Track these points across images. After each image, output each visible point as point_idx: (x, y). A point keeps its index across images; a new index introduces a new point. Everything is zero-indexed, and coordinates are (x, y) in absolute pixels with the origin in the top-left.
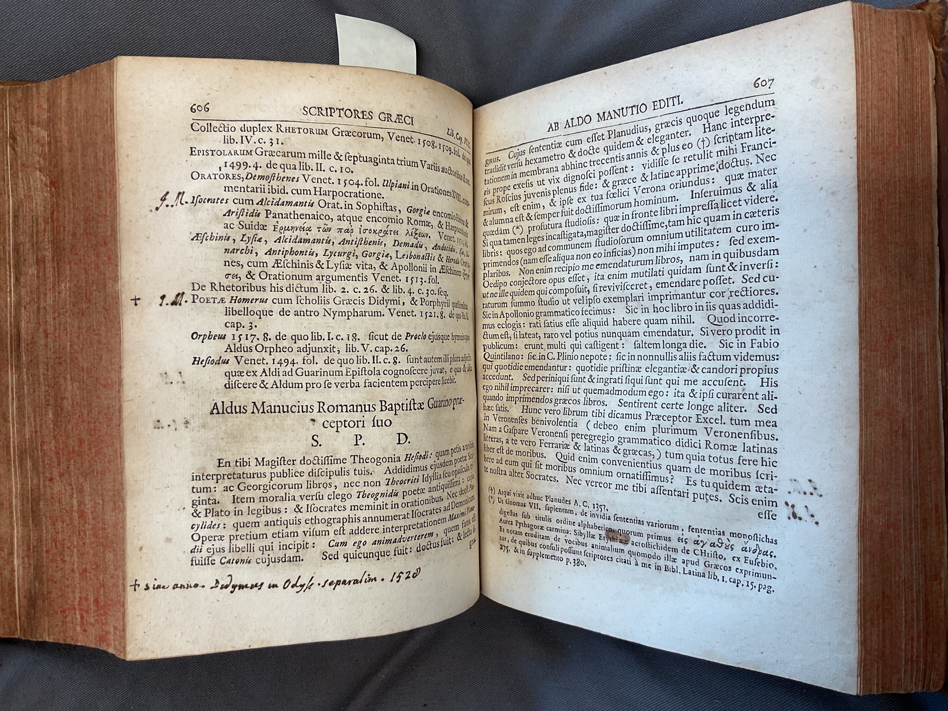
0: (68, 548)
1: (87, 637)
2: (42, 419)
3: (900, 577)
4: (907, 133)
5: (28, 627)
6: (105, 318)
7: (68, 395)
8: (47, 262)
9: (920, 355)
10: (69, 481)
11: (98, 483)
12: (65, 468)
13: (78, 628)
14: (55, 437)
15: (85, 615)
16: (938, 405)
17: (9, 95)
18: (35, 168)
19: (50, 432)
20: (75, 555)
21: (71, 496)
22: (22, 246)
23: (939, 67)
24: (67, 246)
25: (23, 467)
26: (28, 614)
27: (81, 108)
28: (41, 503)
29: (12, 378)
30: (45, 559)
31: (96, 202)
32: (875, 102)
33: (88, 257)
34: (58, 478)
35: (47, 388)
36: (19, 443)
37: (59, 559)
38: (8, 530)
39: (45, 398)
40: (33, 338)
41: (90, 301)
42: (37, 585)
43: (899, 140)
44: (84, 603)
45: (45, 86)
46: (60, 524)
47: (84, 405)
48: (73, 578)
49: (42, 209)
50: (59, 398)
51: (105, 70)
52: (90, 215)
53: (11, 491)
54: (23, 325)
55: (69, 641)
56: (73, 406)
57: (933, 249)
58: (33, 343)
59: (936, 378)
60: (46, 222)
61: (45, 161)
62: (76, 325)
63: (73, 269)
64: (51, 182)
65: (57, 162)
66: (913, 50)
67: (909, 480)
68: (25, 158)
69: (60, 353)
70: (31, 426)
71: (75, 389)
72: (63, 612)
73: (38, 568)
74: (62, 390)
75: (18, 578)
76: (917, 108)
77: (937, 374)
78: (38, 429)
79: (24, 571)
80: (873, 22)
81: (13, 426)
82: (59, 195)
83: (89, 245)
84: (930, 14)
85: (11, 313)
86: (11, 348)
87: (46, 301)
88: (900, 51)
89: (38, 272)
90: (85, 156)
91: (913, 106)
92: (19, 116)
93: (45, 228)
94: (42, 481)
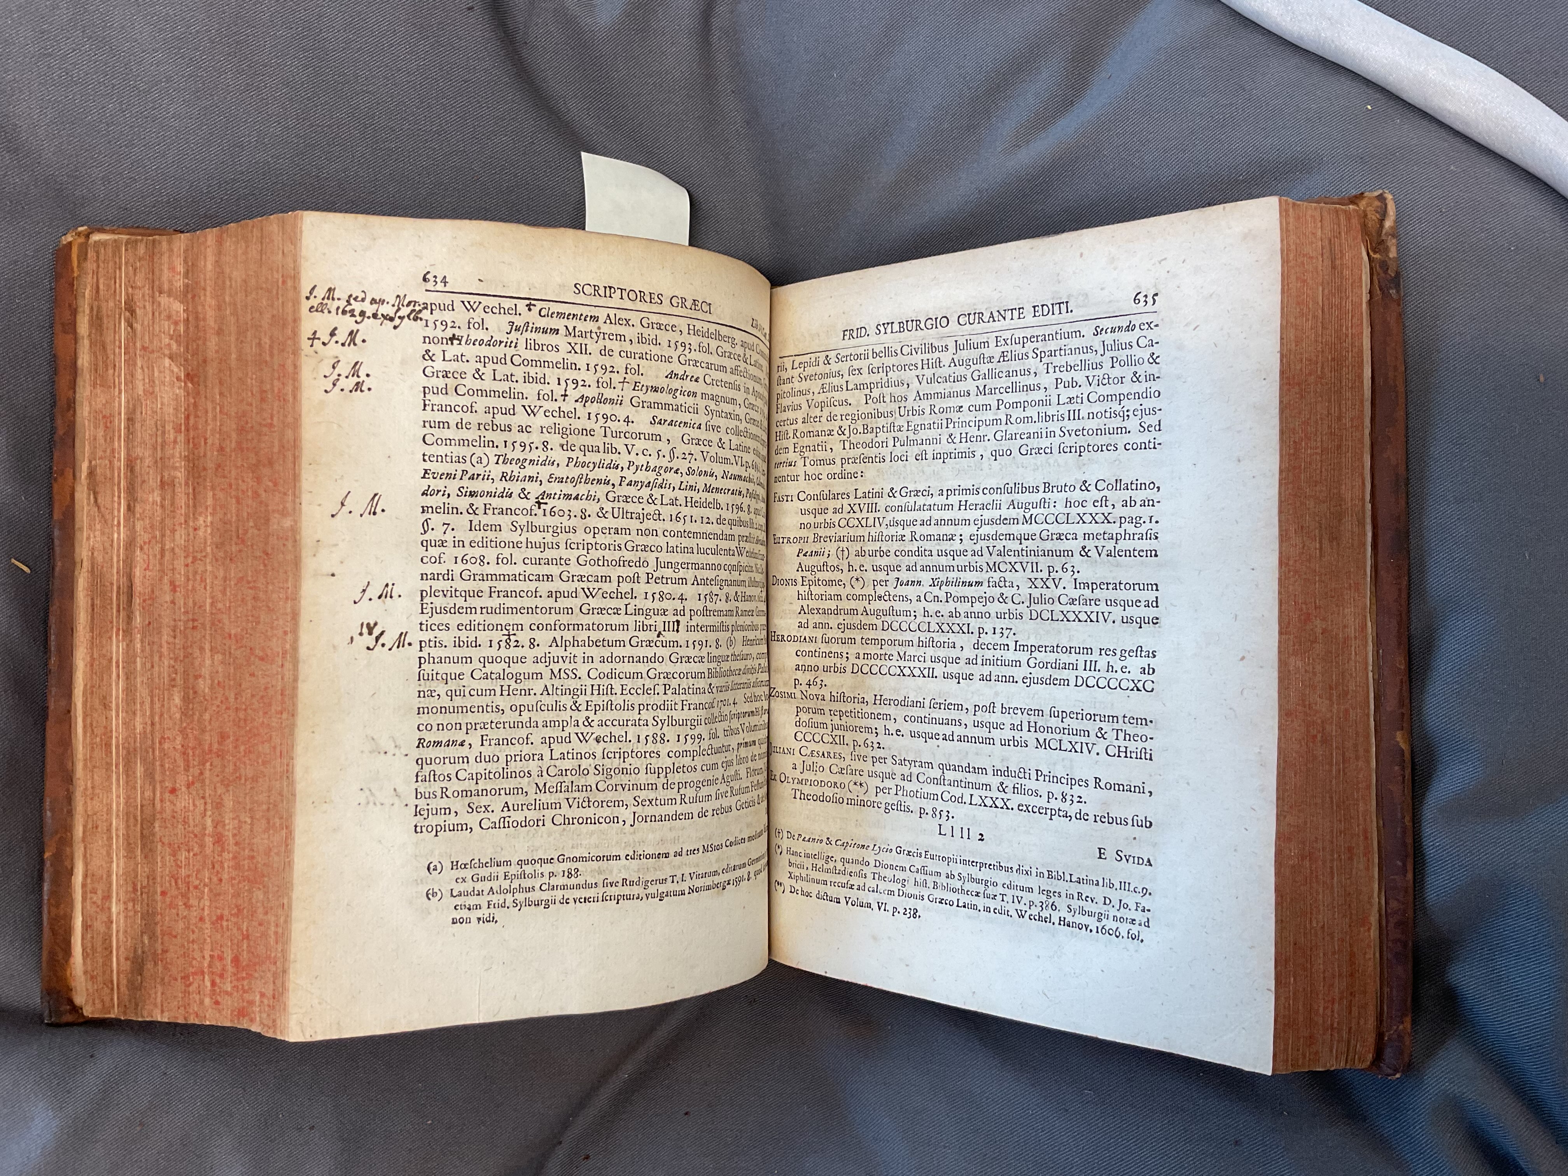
0: (196, 887)
1: (220, 1012)
2: (163, 706)
3: (1317, 923)
4: (1333, 359)
5: (130, 1001)
6: (265, 565)
7: (205, 672)
8: (177, 485)
9: (1346, 639)
10: (201, 792)
11: (246, 794)
12: (197, 775)
13: (207, 1001)
14: (181, 732)
15: (218, 980)
16: (1368, 702)
17: (126, 250)
18: (163, 354)
19: (174, 725)
20: (206, 897)
21: (204, 815)
22: (138, 461)
23: (1375, 277)
24: (210, 465)
25: (131, 774)
26: (131, 982)
27: (238, 275)
28: (157, 825)
29: (118, 647)
30: (159, 904)
31: (256, 407)
32: (1292, 320)
33: (243, 481)
34: (184, 789)
35: (172, 662)
36: (126, 739)
37: (180, 903)
38: (104, 863)
39: (169, 676)
40: (153, 591)
41: (243, 541)
42: (146, 942)
43: (1322, 368)
44: (218, 964)
45: (181, 241)
47: (230, 685)
48: (201, 929)
49: (172, 411)
50: (191, 677)
51: (275, 226)
52: (247, 423)
53: (109, 806)
54: (138, 573)
55: (193, 1020)
56: (212, 688)
57: (1363, 506)
58: (151, 598)
59: (1366, 668)
60: (178, 430)
61: (179, 346)
62: (221, 574)
63: (217, 497)
64: (188, 375)
65: (197, 349)
66: (1342, 255)
67: (1331, 798)
68: (147, 338)
69: (194, 613)
70: (145, 715)
71: (216, 663)
72: (185, 978)
73: (148, 917)
74: (197, 665)
75: (118, 932)
76: (1347, 329)
77: (1366, 664)
78: (157, 719)
79: (126, 921)
80: (1291, 220)
81: (117, 715)
82: (198, 393)
83: (245, 465)
84: (1365, 211)
85: (118, 556)
86: (118, 606)
87: (174, 540)
88: (1325, 257)
89: (163, 499)
90: (242, 342)
91: (1341, 326)
92: (140, 281)
93: (176, 438)
94: (158, 793)
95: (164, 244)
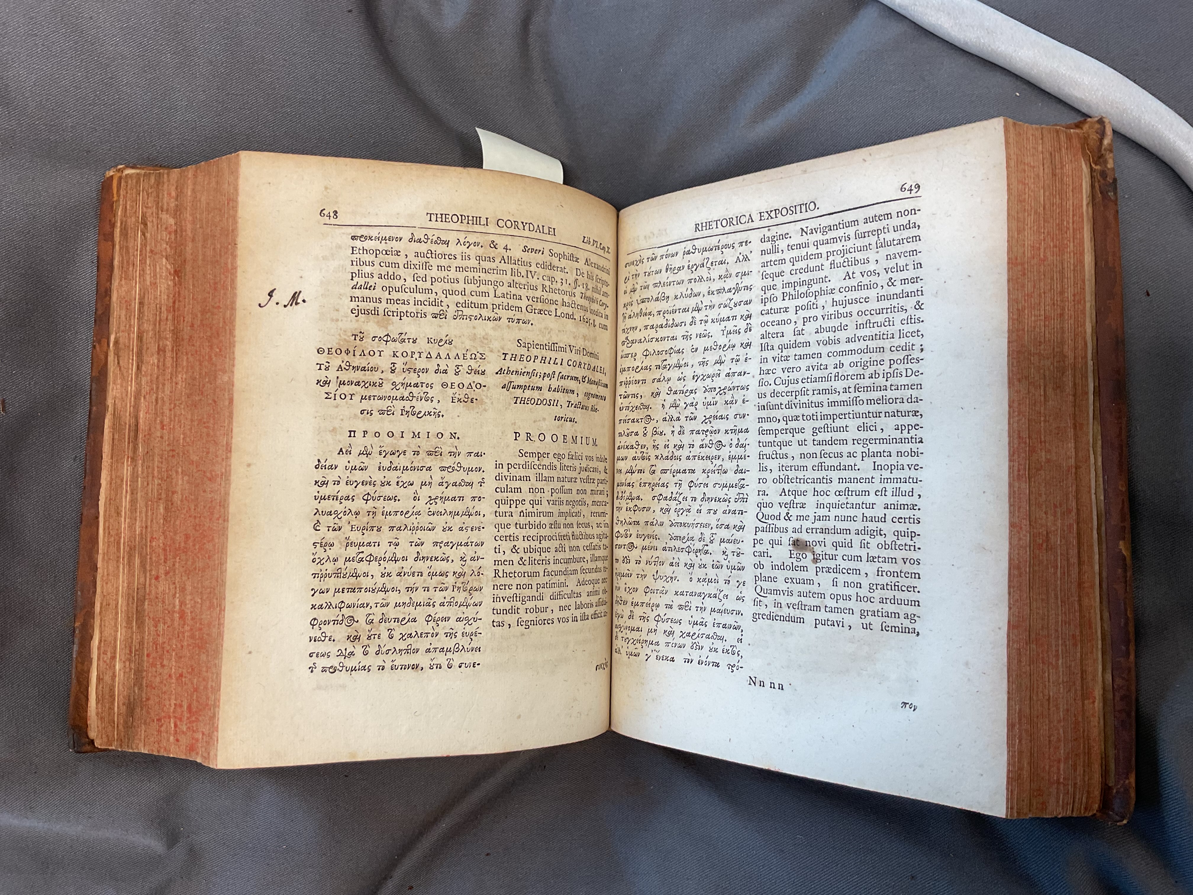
0: (168, 652)
1: (181, 748)
2: (153, 513)
5: (125, 736)
7: (178, 489)
8: (167, 351)
10: (173, 579)
12: (171, 566)
13: (172, 738)
14: (163, 533)
15: (178, 723)
18: (162, 255)
19: (160, 527)
20: (173, 659)
21: (174, 596)
25: (131, 564)
26: (126, 722)
28: (146, 603)
29: (127, 470)
30: (145, 664)
31: (212, 294)
34: (163, 576)
35: (160, 482)
36: (129, 539)
37: (158, 663)
38: (112, 632)
39: (158, 491)
40: (150, 429)
42: (136, 691)
44: (179, 710)
45: (175, 174)
46: (162, 625)
47: (192, 499)
48: (170, 684)
49: (166, 297)
53: (117, 589)
54: (142, 416)
60: (168, 311)
61: (171, 250)
64: (175, 271)
65: (181, 252)
69: (174, 445)
70: (142, 521)
72: (159, 720)
73: (139, 672)
74: (174, 484)
75: (119, 684)
78: (149, 524)
79: (124, 676)
82: (181, 285)
86: (129, 439)
87: (164, 392)
89: (159, 361)
92: (151, 203)
93: (167, 317)
94: (148, 579)
95: (165, 176)
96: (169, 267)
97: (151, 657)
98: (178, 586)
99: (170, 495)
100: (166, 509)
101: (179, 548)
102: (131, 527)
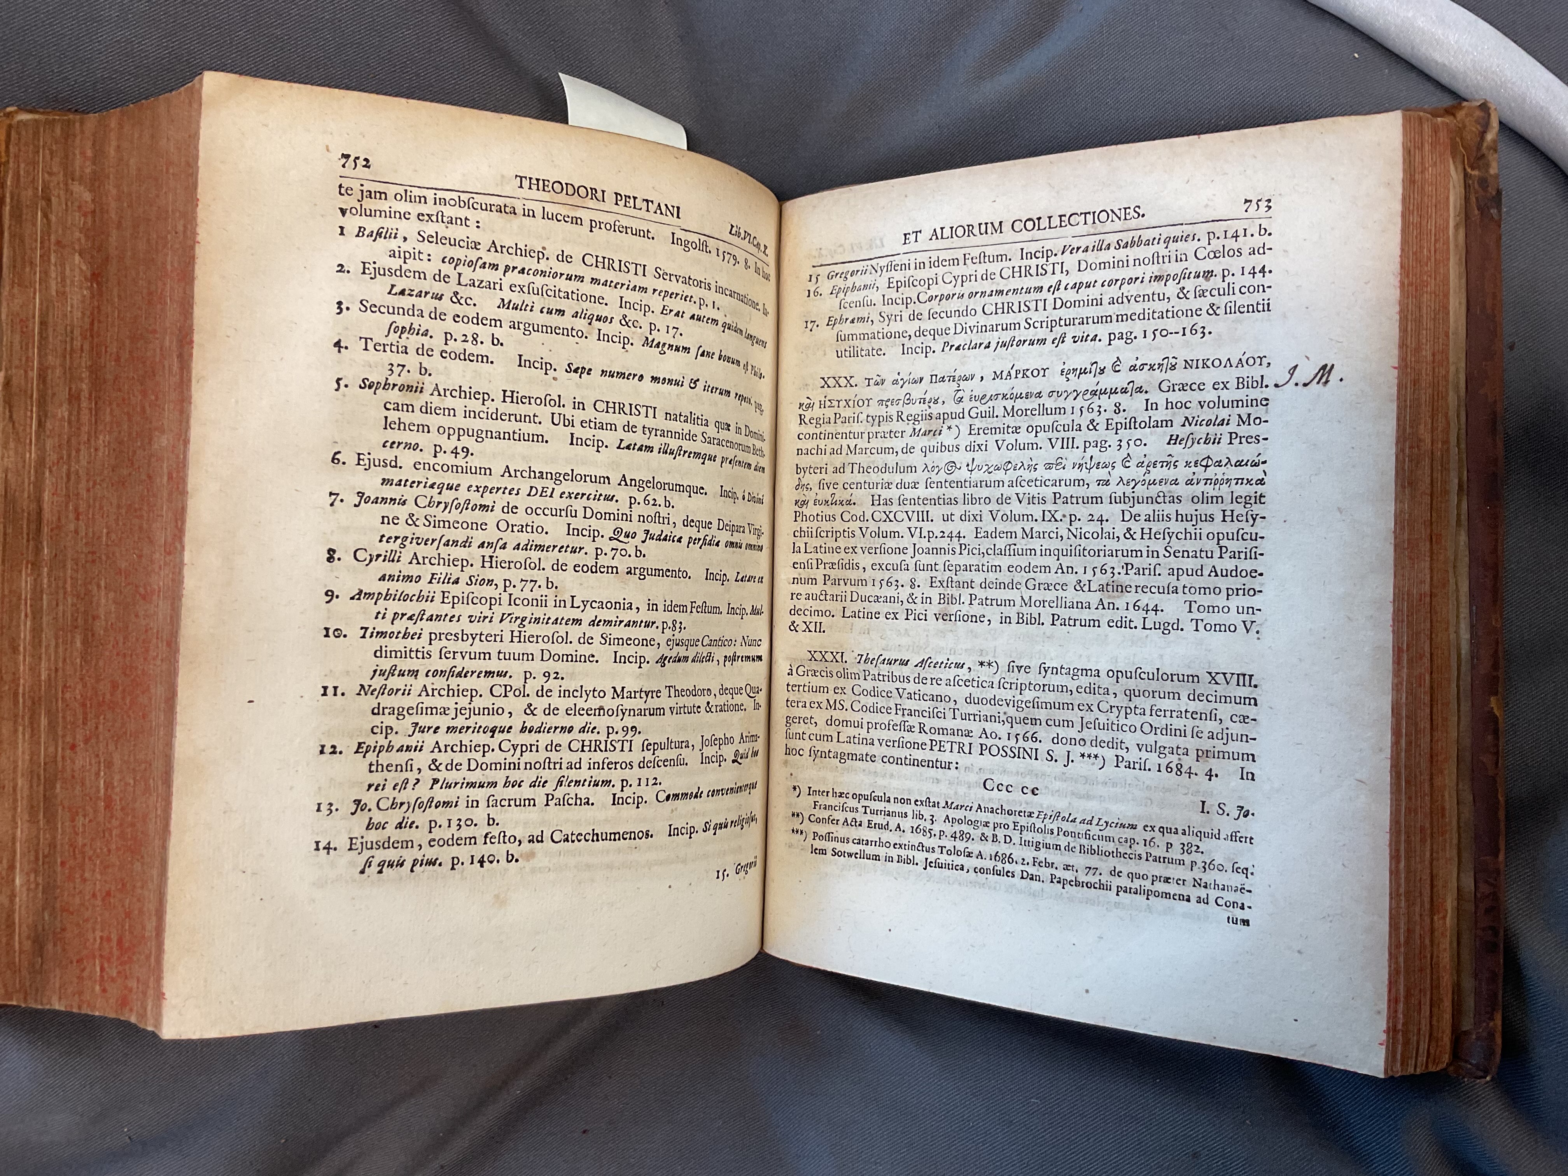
0: (90, 858)
1: (108, 1003)
2: (66, 649)
7: (102, 612)
8: (83, 399)
10: (96, 749)
11: (130, 752)
12: (93, 729)
13: (97, 988)
14: (81, 679)
15: (106, 965)
17: (45, 131)
18: (74, 249)
19: (75, 671)
20: (98, 870)
21: (97, 774)
22: (49, 371)
24: (109, 377)
25: (36, 726)
26: (32, 965)
28: (58, 786)
29: (26, 582)
30: (59, 876)
33: (133, 395)
34: (82, 745)
35: (75, 600)
36: (31, 687)
37: (77, 876)
39: (72, 615)
40: (59, 519)
41: (132, 464)
42: (47, 919)
44: (107, 946)
45: (93, 120)
46: (82, 819)
47: (120, 627)
48: (93, 906)
49: (80, 314)
50: (90, 617)
52: (138, 329)
53: (15, 763)
54: (46, 498)
55: (85, 1009)
56: (106, 630)
58: (59, 527)
60: (84, 337)
61: (87, 241)
62: (115, 501)
63: (114, 413)
64: (93, 274)
65: (102, 243)
68: (61, 233)
69: (93, 545)
70: (49, 659)
71: (110, 602)
72: (80, 961)
73: (49, 889)
74: (94, 604)
75: (20, 907)
79: (28, 895)
81: (25, 660)
82: (101, 294)
83: (135, 376)
85: (29, 478)
86: (28, 534)
87: (78, 461)
89: (70, 414)
92: (56, 166)
93: (82, 346)
94: (60, 749)
95: (77, 125)
96: (84, 268)
97: (68, 866)
98: (102, 760)
99: (90, 622)
100: (85, 642)
101: (103, 701)
102: (34, 670)
